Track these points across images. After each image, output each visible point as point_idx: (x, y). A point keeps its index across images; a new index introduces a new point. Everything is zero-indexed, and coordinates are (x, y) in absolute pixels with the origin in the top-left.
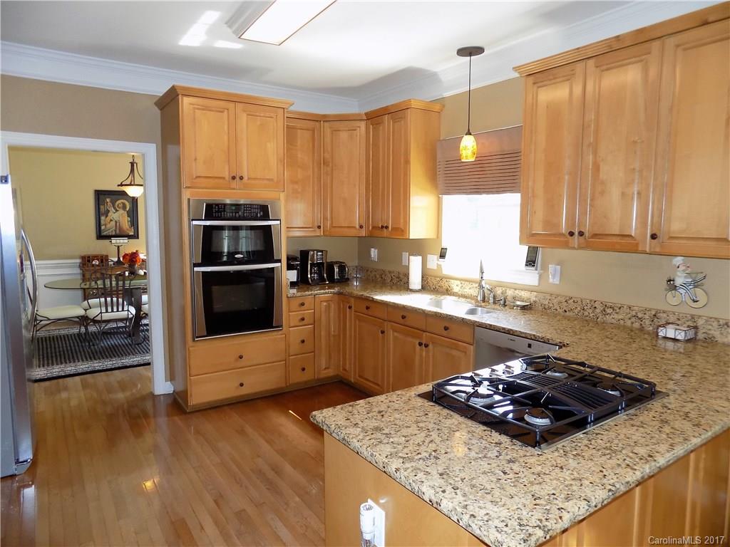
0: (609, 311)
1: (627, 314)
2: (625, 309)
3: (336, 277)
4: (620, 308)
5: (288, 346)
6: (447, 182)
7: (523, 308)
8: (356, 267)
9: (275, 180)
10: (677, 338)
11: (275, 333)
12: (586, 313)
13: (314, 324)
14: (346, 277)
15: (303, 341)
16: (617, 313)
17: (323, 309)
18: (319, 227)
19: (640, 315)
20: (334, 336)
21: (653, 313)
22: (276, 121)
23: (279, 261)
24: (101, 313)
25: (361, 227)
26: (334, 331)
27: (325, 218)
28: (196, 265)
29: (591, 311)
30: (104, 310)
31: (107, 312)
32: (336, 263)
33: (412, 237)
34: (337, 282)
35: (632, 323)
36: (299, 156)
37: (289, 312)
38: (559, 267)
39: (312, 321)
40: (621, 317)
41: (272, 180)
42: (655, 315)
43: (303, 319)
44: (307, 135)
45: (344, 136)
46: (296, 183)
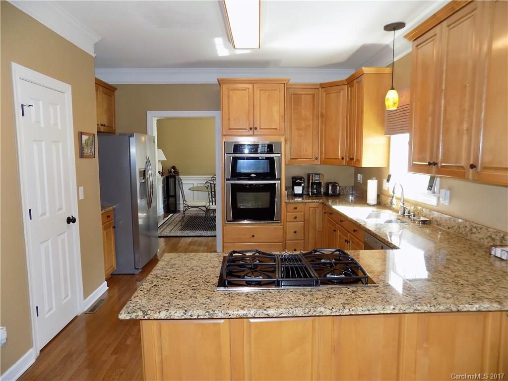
0: (474, 230)
1: (486, 234)
2: (484, 230)
3: (330, 192)
4: (481, 229)
5: (285, 233)
6: (389, 125)
7: (424, 222)
8: (352, 187)
9: (279, 129)
10: (502, 258)
11: (276, 224)
12: (461, 231)
13: (304, 221)
14: (338, 193)
15: (295, 232)
16: (479, 233)
17: (311, 213)
18: (317, 158)
19: (493, 236)
20: (318, 231)
21: (502, 235)
22: (280, 92)
23: (279, 179)
24: (210, 205)
25: (343, 159)
26: (319, 228)
27: (321, 153)
28: (227, 180)
29: (463, 229)
30: (211, 204)
31: (212, 205)
32: (331, 183)
33: (364, 166)
34: (331, 196)
35: (488, 242)
36: (303, 112)
37: (287, 212)
38: (449, 192)
39: (303, 220)
40: (481, 237)
41: (276, 129)
42: (503, 237)
43: (296, 218)
44: (309, 98)
45: (333, 96)
46: (301, 130)
